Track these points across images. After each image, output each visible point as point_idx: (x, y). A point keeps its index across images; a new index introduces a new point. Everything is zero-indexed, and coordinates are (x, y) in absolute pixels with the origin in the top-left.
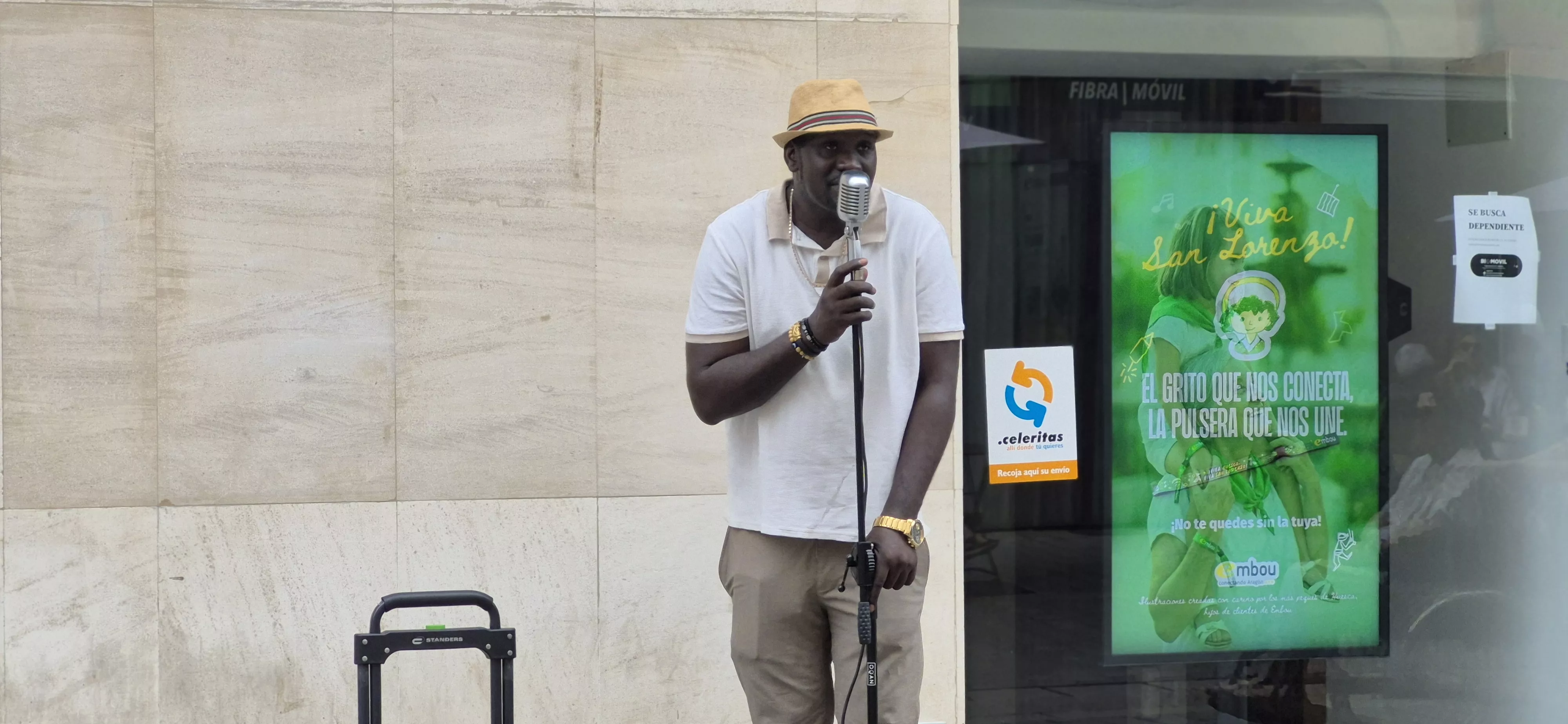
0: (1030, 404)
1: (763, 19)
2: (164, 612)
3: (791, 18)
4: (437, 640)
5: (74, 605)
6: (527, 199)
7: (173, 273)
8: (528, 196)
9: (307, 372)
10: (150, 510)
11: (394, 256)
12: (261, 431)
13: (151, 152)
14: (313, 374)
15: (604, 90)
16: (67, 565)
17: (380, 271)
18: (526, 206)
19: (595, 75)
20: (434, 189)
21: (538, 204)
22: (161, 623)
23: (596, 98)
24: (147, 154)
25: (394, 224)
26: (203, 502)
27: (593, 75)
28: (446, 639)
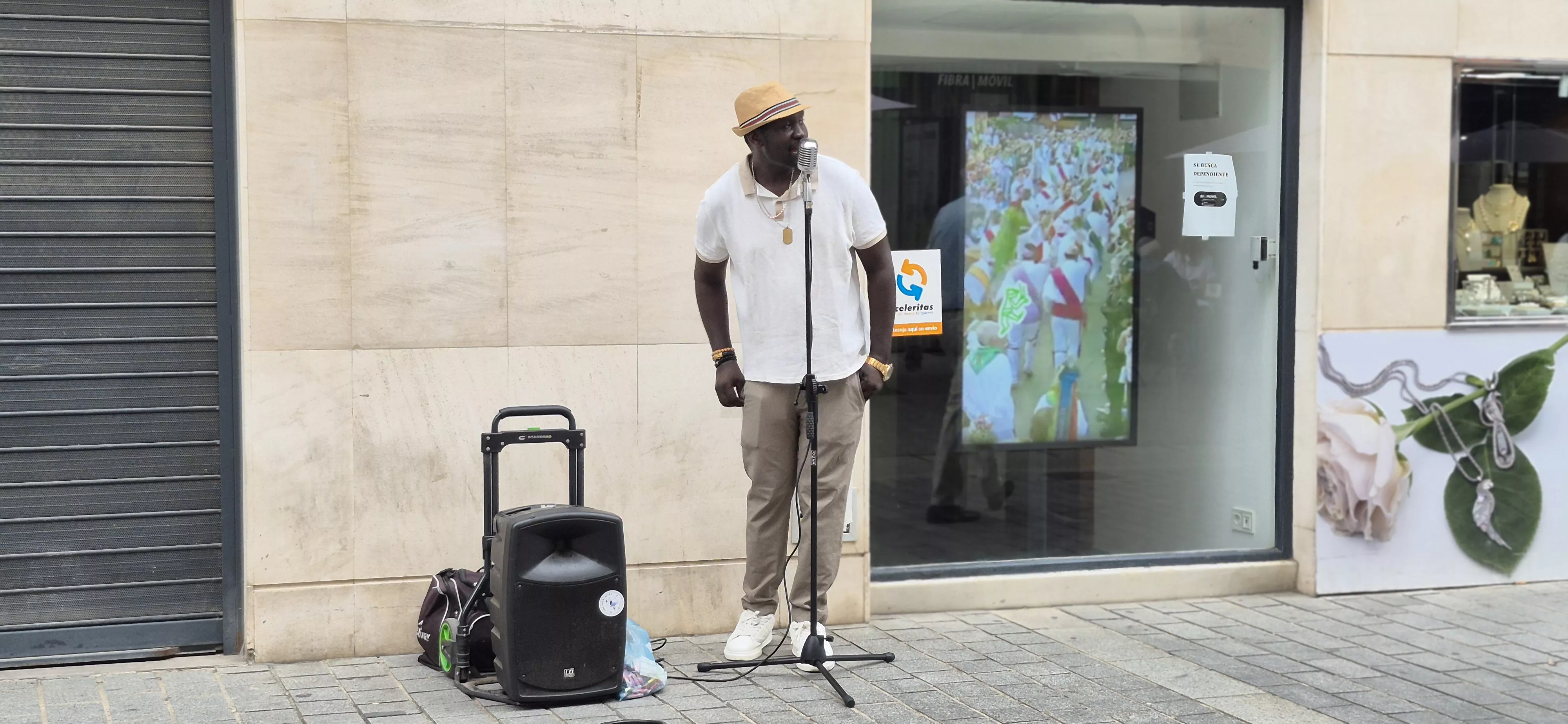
0: (912, 286)
1: (745, 38)
2: (356, 417)
3: (764, 37)
4: (535, 437)
5: (297, 412)
6: (593, 153)
7: (359, 198)
8: (593, 152)
9: (449, 264)
10: (347, 351)
11: (506, 189)
12: (419, 301)
13: (346, 119)
14: (453, 264)
15: (642, 84)
16: (293, 387)
17: (498, 199)
18: (592, 158)
19: (637, 73)
20: (532, 146)
21: (600, 156)
22: (354, 424)
23: (637, 88)
24: (343, 120)
25: (506, 168)
26: (381, 347)
27: (635, 73)
28: (541, 437)
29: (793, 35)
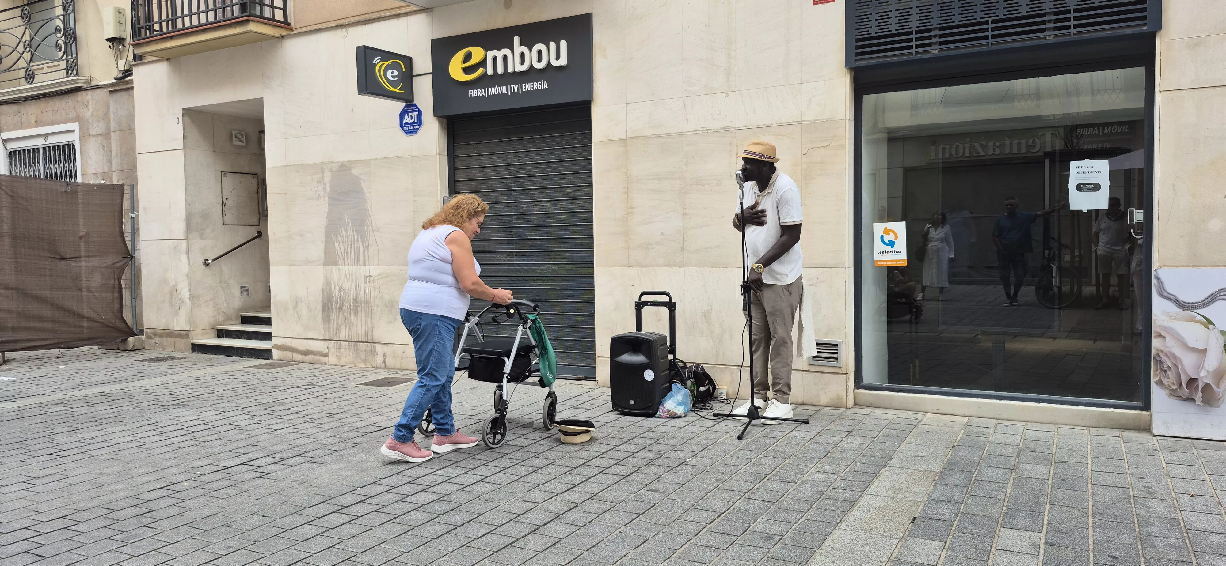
0: (889, 241)
1: (785, 125)
3: (795, 123)
4: (656, 304)
7: (632, 208)
10: (627, 268)
11: (683, 201)
12: (652, 248)
14: (664, 233)
16: (610, 281)
17: (680, 206)
20: (693, 182)
24: (626, 178)
25: (683, 192)
26: (639, 267)
28: (658, 304)
29: (808, 121)
